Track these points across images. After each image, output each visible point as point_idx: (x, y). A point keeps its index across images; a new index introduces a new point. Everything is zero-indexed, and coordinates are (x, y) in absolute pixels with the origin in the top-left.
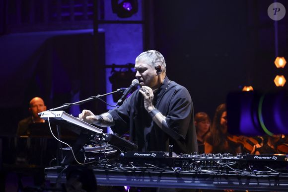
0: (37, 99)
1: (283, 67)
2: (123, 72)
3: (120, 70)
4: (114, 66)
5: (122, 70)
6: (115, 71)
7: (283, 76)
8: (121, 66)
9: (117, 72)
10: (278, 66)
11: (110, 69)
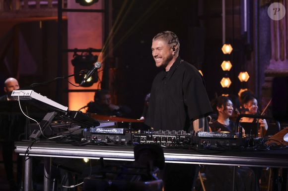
0: (11, 79)
1: (229, 53)
2: (84, 56)
3: (82, 54)
4: (76, 50)
5: (83, 54)
6: (77, 55)
7: (229, 62)
8: (83, 51)
9: (79, 55)
10: (224, 53)
11: (73, 53)
